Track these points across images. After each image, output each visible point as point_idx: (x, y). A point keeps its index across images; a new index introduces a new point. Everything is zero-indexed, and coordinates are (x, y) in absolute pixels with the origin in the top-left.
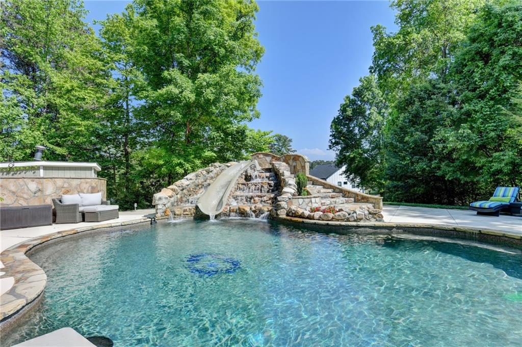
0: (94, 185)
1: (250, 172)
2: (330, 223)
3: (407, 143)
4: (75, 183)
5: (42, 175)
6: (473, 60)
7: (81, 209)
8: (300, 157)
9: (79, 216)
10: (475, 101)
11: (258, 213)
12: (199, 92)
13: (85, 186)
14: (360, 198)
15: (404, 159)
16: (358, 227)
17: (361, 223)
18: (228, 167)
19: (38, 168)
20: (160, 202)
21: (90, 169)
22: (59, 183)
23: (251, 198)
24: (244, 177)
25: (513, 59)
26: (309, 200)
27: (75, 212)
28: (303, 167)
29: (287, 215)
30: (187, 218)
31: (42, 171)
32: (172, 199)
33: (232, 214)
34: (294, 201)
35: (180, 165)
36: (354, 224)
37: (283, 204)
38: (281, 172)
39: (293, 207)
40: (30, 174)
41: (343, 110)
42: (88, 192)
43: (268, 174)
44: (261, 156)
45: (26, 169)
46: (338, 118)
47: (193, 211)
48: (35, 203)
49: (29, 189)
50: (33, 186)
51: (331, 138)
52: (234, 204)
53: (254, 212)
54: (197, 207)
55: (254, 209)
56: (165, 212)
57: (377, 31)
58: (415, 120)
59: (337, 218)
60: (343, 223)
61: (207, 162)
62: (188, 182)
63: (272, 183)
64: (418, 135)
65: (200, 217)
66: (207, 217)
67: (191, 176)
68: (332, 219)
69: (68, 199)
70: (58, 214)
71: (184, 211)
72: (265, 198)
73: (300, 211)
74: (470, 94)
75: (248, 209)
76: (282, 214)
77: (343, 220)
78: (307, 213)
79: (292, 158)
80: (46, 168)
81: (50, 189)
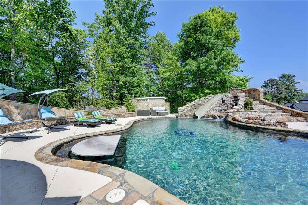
0: (163, 104)
1: (225, 98)
4: (157, 103)
5: (148, 101)
7: (157, 111)
9: (156, 114)
11: (221, 117)
13: (161, 104)
18: (216, 96)
19: (147, 99)
20: (180, 110)
21: (162, 99)
22: (153, 103)
23: (221, 110)
24: (221, 101)
26: (246, 113)
27: (155, 112)
28: (259, 95)
29: (233, 119)
30: (191, 117)
31: (148, 100)
32: (186, 110)
33: (210, 117)
35: (194, 96)
37: (230, 114)
39: (235, 116)
40: (146, 101)
42: (161, 106)
44: (235, 90)
47: (193, 115)
48: (147, 109)
49: (145, 105)
50: (146, 104)
53: (219, 117)
55: (219, 115)
56: (182, 114)
59: (254, 122)
61: (206, 94)
62: (194, 103)
63: (234, 104)
65: (195, 117)
68: (252, 123)
69: (154, 108)
70: (152, 113)
71: (189, 114)
73: (240, 119)
75: (216, 116)
76: (230, 119)
77: (257, 124)
79: (253, 90)
80: (149, 99)
81: (150, 105)
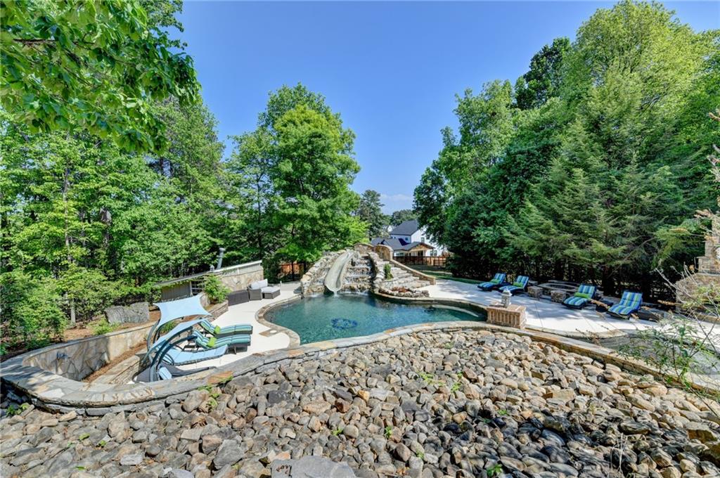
1: (355, 260)
2: (402, 298)
3: (459, 232)
4: (253, 275)
5: (239, 273)
6: (499, 180)
8: (386, 248)
9: (262, 296)
10: (499, 209)
11: (362, 289)
12: (320, 210)
13: (258, 276)
14: (421, 277)
16: (415, 301)
17: (418, 299)
18: (340, 254)
19: (235, 269)
20: (305, 286)
21: (258, 264)
22: (246, 275)
23: (357, 279)
24: (351, 263)
25: (520, 186)
26: (391, 282)
27: (260, 293)
28: (389, 255)
29: (379, 292)
30: (320, 293)
31: (238, 270)
32: (309, 281)
33: (347, 290)
34: (384, 284)
36: (414, 299)
37: (377, 286)
38: (375, 261)
39: (383, 288)
40: (233, 273)
41: (425, 180)
42: (259, 280)
43: (366, 261)
44: (361, 245)
45: (231, 270)
46: (420, 187)
47: (323, 288)
48: (237, 289)
49: (234, 282)
50: (235, 280)
52: (347, 284)
53: (359, 288)
54: (325, 287)
55: (359, 286)
56: (308, 291)
57: (446, 132)
58: (465, 214)
60: (409, 298)
62: (316, 269)
63: (369, 268)
64: (466, 227)
65: (328, 293)
66: (332, 293)
67: (317, 264)
68: (403, 296)
69: (254, 286)
70: (251, 295)
71: (318, 289)
72: (365, 279)
73: (387, 290)
74: (497, 204)
75: (355, 287)
76: (376, 292)
77: (409, 296)
78: (390, 292)
79: (381, 248)
80: (240, 268)
81: (243, 280)
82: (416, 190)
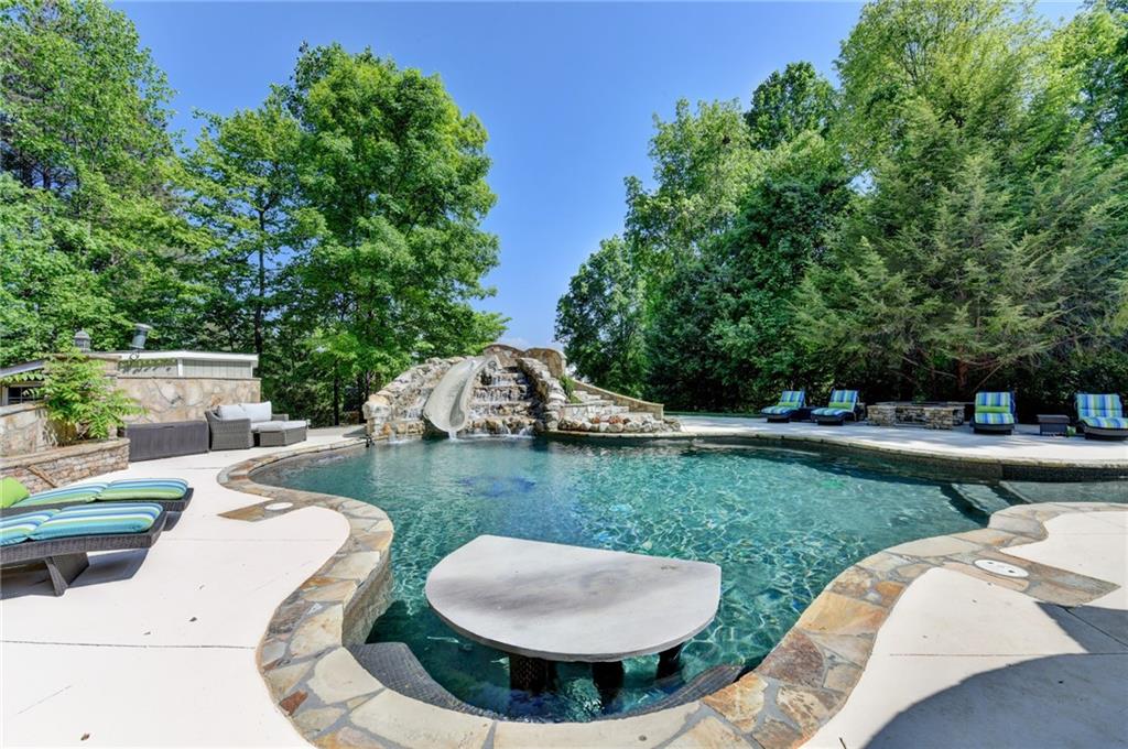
1: (489, 372)
2: (622, 435)
3: (676, 336)
4: (229, 386)
5: (181, 374)
6: (750, 241)
7: (254, 426)
8: (553, 352)
9: (251, 441)
10: (753, 290)
11: (516, 427)
13: (243, 392)
14: (636, 406)
15: (672, 356)
16: (656, 438)
17: (659, 434)
18: (451, 364)
19: (174, 362)
20: (378, 415)
21: (248, 364)
22: (208, 385)
23: (500, 407)
24: (480, 378)
25: (791, 246)
26: (584, 409)
27: (246, 432)
28: (559, 367)
29: (559, 428)
30: (413, 439)
31: (180, 366)
33: (478, 430)
34: (567, 410)
35: (384, 361)
36: (651, 435)
37: (555, 414)
38: (537, 372)
39: (568, 418)
40: (161, 371)
41: (576, 284)
42: (246, 402)
43: (516, 375)
44: (497, 349)
45: (156, 363)
46: (567, 297)
47: (422, 425)
48: (173, 418)
49: (163, 396)
50: (169, 391)
51: (557, 324)
52: (479, 418)
53: (510, 426)
54: (427, 422)
55: (509, 422)
56: (384, 429)
57: (632, 184)
58: (686, 309)
59: (629, 429)
60: (639, 435)
62: (403, 386)
63: (524, 387)
64: (690, 327)
65: (433, 436)
66: (445, 435)
67: (405, 376)
68: (624, 431)
69: (227, 412)
70: (216, 436)
71: (410, 427)
72: (519, 408)
73: (578, 422)
74: (748, 282)
75: (499, 423)
76: (553, 427)
77: (635, 431)
78: (589, 425)
79: (542, 353)
80: (186, 362)
81: (194, 395)
82: (561, 301)
